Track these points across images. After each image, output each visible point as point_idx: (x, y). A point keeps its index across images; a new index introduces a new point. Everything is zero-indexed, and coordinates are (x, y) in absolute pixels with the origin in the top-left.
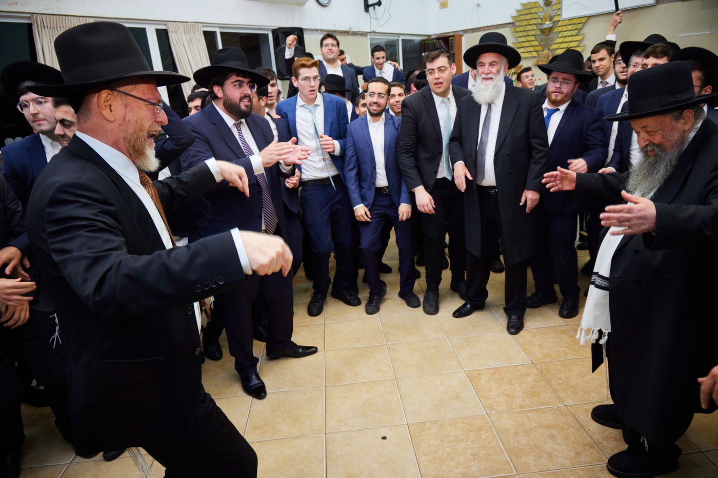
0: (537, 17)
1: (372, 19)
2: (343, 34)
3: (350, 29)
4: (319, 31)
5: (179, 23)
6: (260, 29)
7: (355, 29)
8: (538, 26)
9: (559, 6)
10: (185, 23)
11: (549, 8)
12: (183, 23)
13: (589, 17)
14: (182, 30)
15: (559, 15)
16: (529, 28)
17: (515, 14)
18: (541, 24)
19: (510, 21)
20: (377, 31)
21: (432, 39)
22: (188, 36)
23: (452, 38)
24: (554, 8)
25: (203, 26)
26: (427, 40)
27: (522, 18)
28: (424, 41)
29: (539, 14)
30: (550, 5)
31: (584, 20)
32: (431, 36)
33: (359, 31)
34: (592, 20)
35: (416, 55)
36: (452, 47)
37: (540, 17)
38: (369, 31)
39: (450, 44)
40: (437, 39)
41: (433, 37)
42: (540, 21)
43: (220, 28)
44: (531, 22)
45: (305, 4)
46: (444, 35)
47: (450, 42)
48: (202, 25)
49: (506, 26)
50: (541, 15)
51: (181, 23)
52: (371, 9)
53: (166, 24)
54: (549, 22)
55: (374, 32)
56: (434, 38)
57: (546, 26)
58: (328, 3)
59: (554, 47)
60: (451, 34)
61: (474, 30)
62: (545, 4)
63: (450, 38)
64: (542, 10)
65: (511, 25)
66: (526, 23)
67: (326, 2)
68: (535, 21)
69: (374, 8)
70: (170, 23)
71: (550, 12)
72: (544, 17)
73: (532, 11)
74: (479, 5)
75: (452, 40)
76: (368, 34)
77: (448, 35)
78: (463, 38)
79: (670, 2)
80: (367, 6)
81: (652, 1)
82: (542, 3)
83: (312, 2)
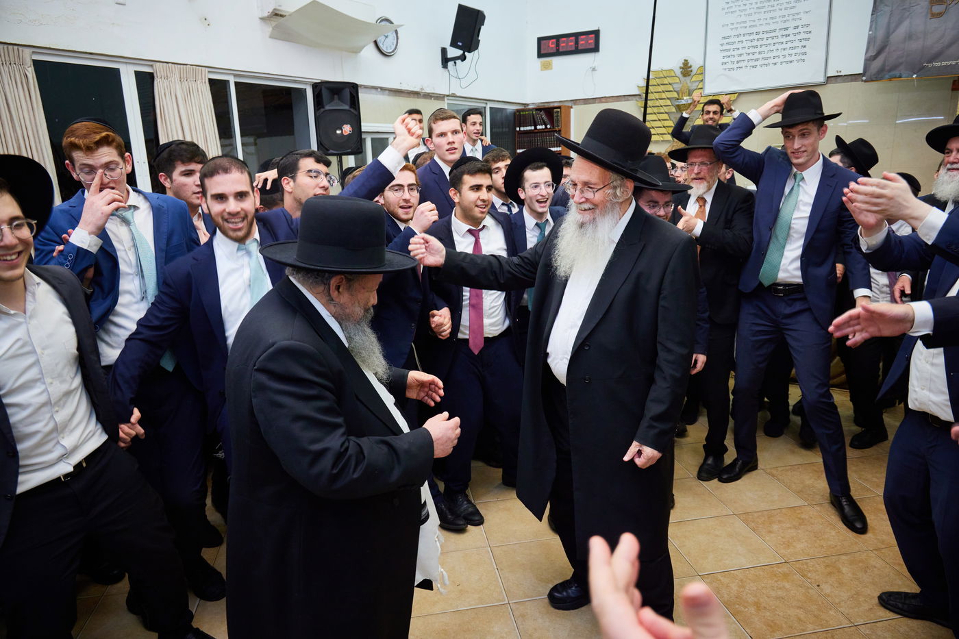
0: (672, 89)
1: (452, 78)
2: (412, 95)
3: (422, 89)
4: (379, 90)
5: (173, 65)
6: (295, 82)
7: (428, 90)
8: (673, 101)
9: (700, 77)
10: (182, 66)
11: (688, 79)
12: (179, 66)
13: (740, 94)
14: (178, 76)
15: (701, 88)
16: (662, 102)
17: (641, 84)
18: (678, 99)
19: (637, 93)
20: (458, 95)
21: (529, 110)
22: (185, 84)
23: (559, 110)
24: (694, 79)
25: (209, 72)
26: (523, 110)
27: (652, 89)
28: (518, 111)
29: (675, 86)
30: (689, 75)
31: (733, 97)
32: (528, 105)
33: (433, 93)
34: (743, 98)
35: (507, 130)
36: (558, 121)
37: (676, 89)
38: (448, 94)
39: (555, 118)
40: (537, 109)
41: (530, 107)
42: (675, 95)
43: (235, 76)
44: (664, 96)
45: (359, 52)
46: (547, 106)
47: (555, 115)
48: (207, 69)
49: (630, 98)
50: (678, 87)
51: (176, 65)
52: (450, 64)
53: (152, 66)
54: (688, 98)
55: (454, 96)
56: (533, 109)
57: (684, 102)
58: (393, 51)
60: (556, 105)
61: (586, 101)
62: (682, 73)
63: (555, 110)
64: (678, 81)
65: (637, 98)
66: (657, 96)
67: (391, 51)
68: (669, 95)
69: (455, 63)
70: (158, 64)
71: (689, 84)
72: (681, 90)
73: (666, 81)
74: (594, 69)
75: (557, 112)
76: (446, 98)
77: (552, 105)
78: (572, 111)
79: (844, 81)
80: (445, 61)
81: (821, 79)
82: (678, 72)
83: (370, 50)
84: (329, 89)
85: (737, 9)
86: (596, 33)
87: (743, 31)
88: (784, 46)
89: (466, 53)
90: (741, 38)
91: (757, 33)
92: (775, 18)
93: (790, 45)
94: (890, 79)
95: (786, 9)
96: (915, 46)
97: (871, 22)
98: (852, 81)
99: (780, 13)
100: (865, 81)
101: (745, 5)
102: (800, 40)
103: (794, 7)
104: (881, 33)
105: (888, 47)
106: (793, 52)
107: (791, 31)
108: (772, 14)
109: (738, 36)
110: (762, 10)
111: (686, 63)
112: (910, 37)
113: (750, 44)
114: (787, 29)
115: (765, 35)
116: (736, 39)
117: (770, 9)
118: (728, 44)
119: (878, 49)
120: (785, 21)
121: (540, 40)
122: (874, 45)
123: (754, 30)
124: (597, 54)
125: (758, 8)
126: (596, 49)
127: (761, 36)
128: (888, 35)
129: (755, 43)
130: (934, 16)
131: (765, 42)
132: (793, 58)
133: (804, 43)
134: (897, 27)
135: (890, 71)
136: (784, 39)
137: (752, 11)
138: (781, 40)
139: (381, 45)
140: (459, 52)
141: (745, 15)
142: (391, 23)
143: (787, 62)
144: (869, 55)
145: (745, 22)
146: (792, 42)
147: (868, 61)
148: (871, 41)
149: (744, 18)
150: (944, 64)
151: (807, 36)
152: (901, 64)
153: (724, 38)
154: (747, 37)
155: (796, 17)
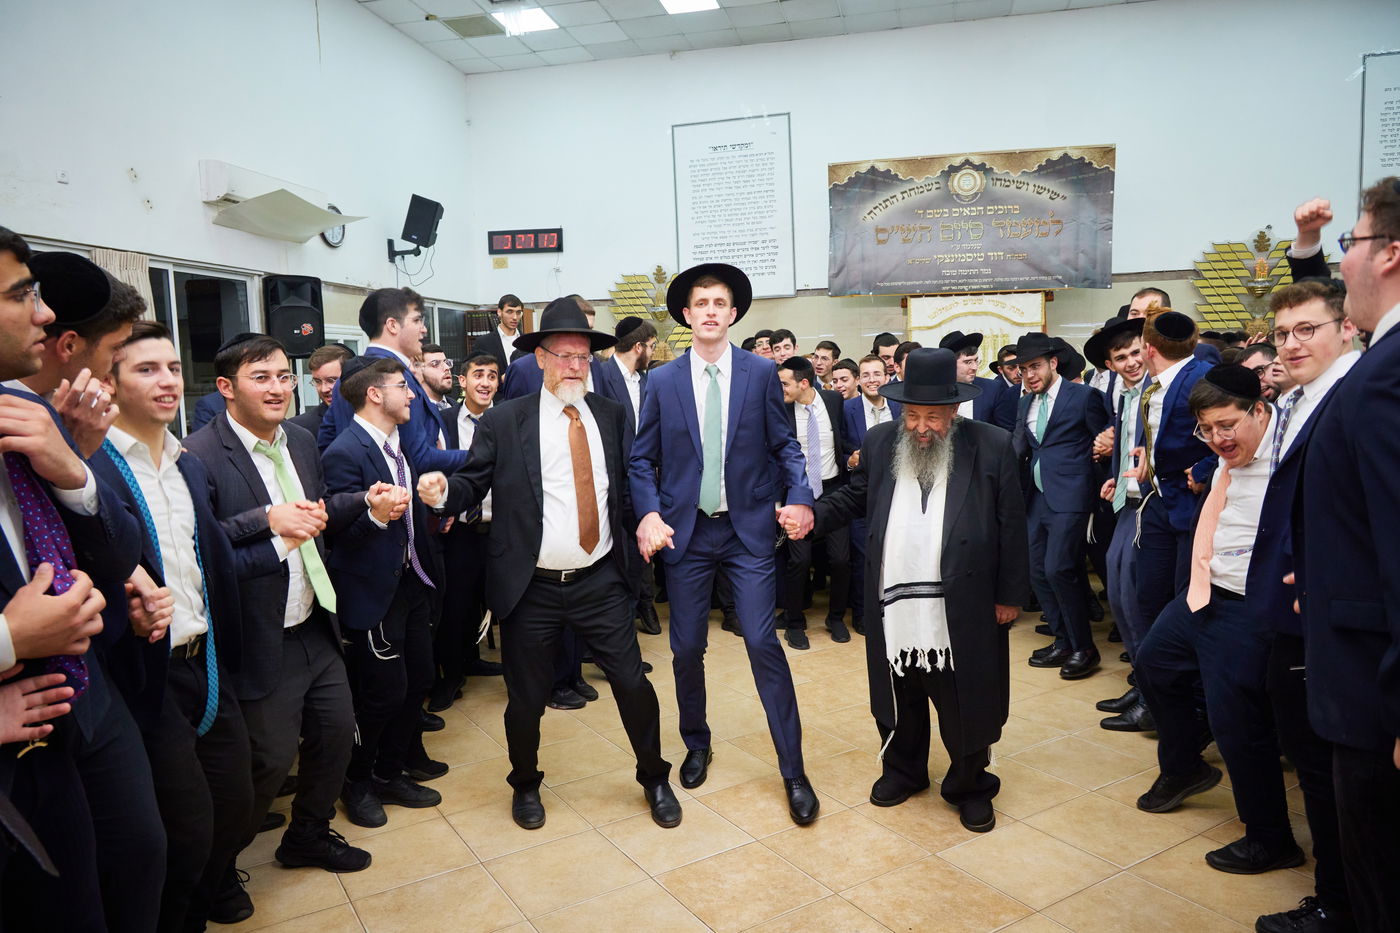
0: (647, 295)
1: (400, 273)
2: (357, 292)
5: (114, 252)
6: (236, 273)
8: (650, 308)
10: (123, 253)
12: (120, 252)
14: (117, 263)
16: (636, 309)
17: (614, 289)
18: (654, 306)
19: (608, 296)
21: (483, 312)
22: (125, 273)
25: (151, 260)
26: (476, 313)
27: (625, 294)
28: (468, 312)
29: (650, 292)
32: (479, 306)
35: (456, 334)
37: (651, 296)
41: (481, 309)
42: (651, 302)
43: (175, 265)
44: (638, 302)
45: (305, 242)
48: (149, 257)
49: (601, 303)
50: (653, 293)
51: (117, 252)
52: (398, 258)
53: (89, 251)
58: (340, 242)
59: (672, 338)
62: (656, 279)
64: (653, 287)
65: (609, 303)
66: (631, 302)
67: (336, 241)
68: (644, 301)
69: (405, 257)
70: (98, 249)
72: (657, 297)
73: (639, 287)
74: (558, 270)
79: (812, 295)
80: (393, 254)
81: (792, 292)
82: (652, 278)
83: (317, 241)
84: (285, 283)
85: (707, 219)
86: (559, 232)
87: (714, 242)
88: (754, 258)
89: (421, 248)
90: (713, 248)
91: (728, 245)
92: (744, 231)
93: (760, 258)
94: (852, 295)
95: (753, 223)
96: (867, 267)
97: (830, 243)
98: (818, 295)
99: (750, 226)
100: (831, 296)
101: (714, 216)
102: (769, 254)
103: (760, 222)
104: (839, 254)
105: (846, 269)
106: (764, 265)
107: (759, 245)
108: (741, 228)
109: (710, 245)
110: (731, 223)
111: (659, 269)
112: (863, 259)
113: (722, 254)
114: (755, 242)
115: (736, 247)
116: (708, 249)
117: (738, 222)
118: (701, 253)
119: (838, 269)
120: (753, 235)
121: (491, 235)
122: (835, 264)
123: (725, 241)
124: (560, 254)
125: (727, 220)
126: (559, 248)
127: (732, 247)
128: (845, 256)
129: (727, 254)
130: (880, 242)
131: (736, 253)
132: (764, 270)
133: (772, 257)
134: (851, 249)
135: (851, 288)
136: (754, 252)
137: (721, 223)
138: (751, 252)
139: (327, 235)
140: (412, 246)
141: (715, 226)
142: (338, 211)
143: (759, 274)
144: (833, 272)
145: (716, 233)
146: (762, 255)
147: (833, 277)
148: (832, 260)
149: (714, 229)
150: (893, 284)
151: (774, 250)
152: (858, 283)
153: (696, 247)
154: (719, 248)
155: (764, 232)
